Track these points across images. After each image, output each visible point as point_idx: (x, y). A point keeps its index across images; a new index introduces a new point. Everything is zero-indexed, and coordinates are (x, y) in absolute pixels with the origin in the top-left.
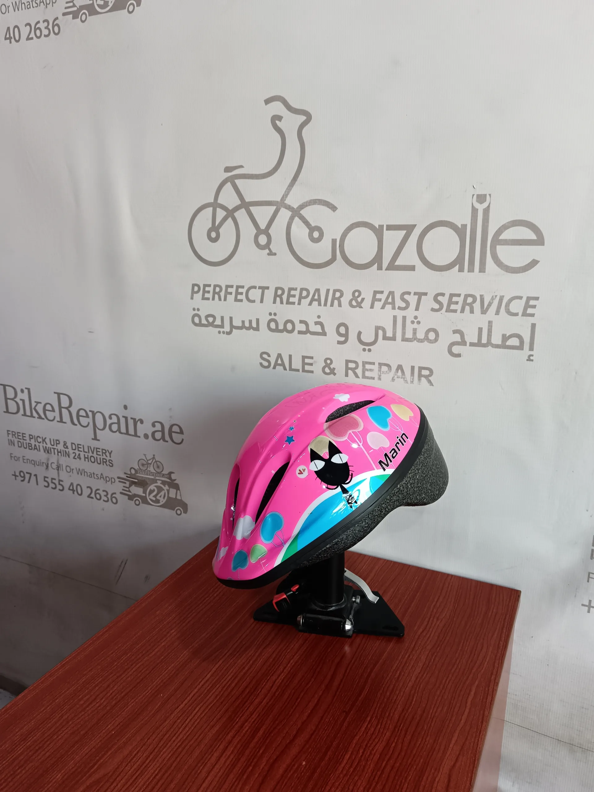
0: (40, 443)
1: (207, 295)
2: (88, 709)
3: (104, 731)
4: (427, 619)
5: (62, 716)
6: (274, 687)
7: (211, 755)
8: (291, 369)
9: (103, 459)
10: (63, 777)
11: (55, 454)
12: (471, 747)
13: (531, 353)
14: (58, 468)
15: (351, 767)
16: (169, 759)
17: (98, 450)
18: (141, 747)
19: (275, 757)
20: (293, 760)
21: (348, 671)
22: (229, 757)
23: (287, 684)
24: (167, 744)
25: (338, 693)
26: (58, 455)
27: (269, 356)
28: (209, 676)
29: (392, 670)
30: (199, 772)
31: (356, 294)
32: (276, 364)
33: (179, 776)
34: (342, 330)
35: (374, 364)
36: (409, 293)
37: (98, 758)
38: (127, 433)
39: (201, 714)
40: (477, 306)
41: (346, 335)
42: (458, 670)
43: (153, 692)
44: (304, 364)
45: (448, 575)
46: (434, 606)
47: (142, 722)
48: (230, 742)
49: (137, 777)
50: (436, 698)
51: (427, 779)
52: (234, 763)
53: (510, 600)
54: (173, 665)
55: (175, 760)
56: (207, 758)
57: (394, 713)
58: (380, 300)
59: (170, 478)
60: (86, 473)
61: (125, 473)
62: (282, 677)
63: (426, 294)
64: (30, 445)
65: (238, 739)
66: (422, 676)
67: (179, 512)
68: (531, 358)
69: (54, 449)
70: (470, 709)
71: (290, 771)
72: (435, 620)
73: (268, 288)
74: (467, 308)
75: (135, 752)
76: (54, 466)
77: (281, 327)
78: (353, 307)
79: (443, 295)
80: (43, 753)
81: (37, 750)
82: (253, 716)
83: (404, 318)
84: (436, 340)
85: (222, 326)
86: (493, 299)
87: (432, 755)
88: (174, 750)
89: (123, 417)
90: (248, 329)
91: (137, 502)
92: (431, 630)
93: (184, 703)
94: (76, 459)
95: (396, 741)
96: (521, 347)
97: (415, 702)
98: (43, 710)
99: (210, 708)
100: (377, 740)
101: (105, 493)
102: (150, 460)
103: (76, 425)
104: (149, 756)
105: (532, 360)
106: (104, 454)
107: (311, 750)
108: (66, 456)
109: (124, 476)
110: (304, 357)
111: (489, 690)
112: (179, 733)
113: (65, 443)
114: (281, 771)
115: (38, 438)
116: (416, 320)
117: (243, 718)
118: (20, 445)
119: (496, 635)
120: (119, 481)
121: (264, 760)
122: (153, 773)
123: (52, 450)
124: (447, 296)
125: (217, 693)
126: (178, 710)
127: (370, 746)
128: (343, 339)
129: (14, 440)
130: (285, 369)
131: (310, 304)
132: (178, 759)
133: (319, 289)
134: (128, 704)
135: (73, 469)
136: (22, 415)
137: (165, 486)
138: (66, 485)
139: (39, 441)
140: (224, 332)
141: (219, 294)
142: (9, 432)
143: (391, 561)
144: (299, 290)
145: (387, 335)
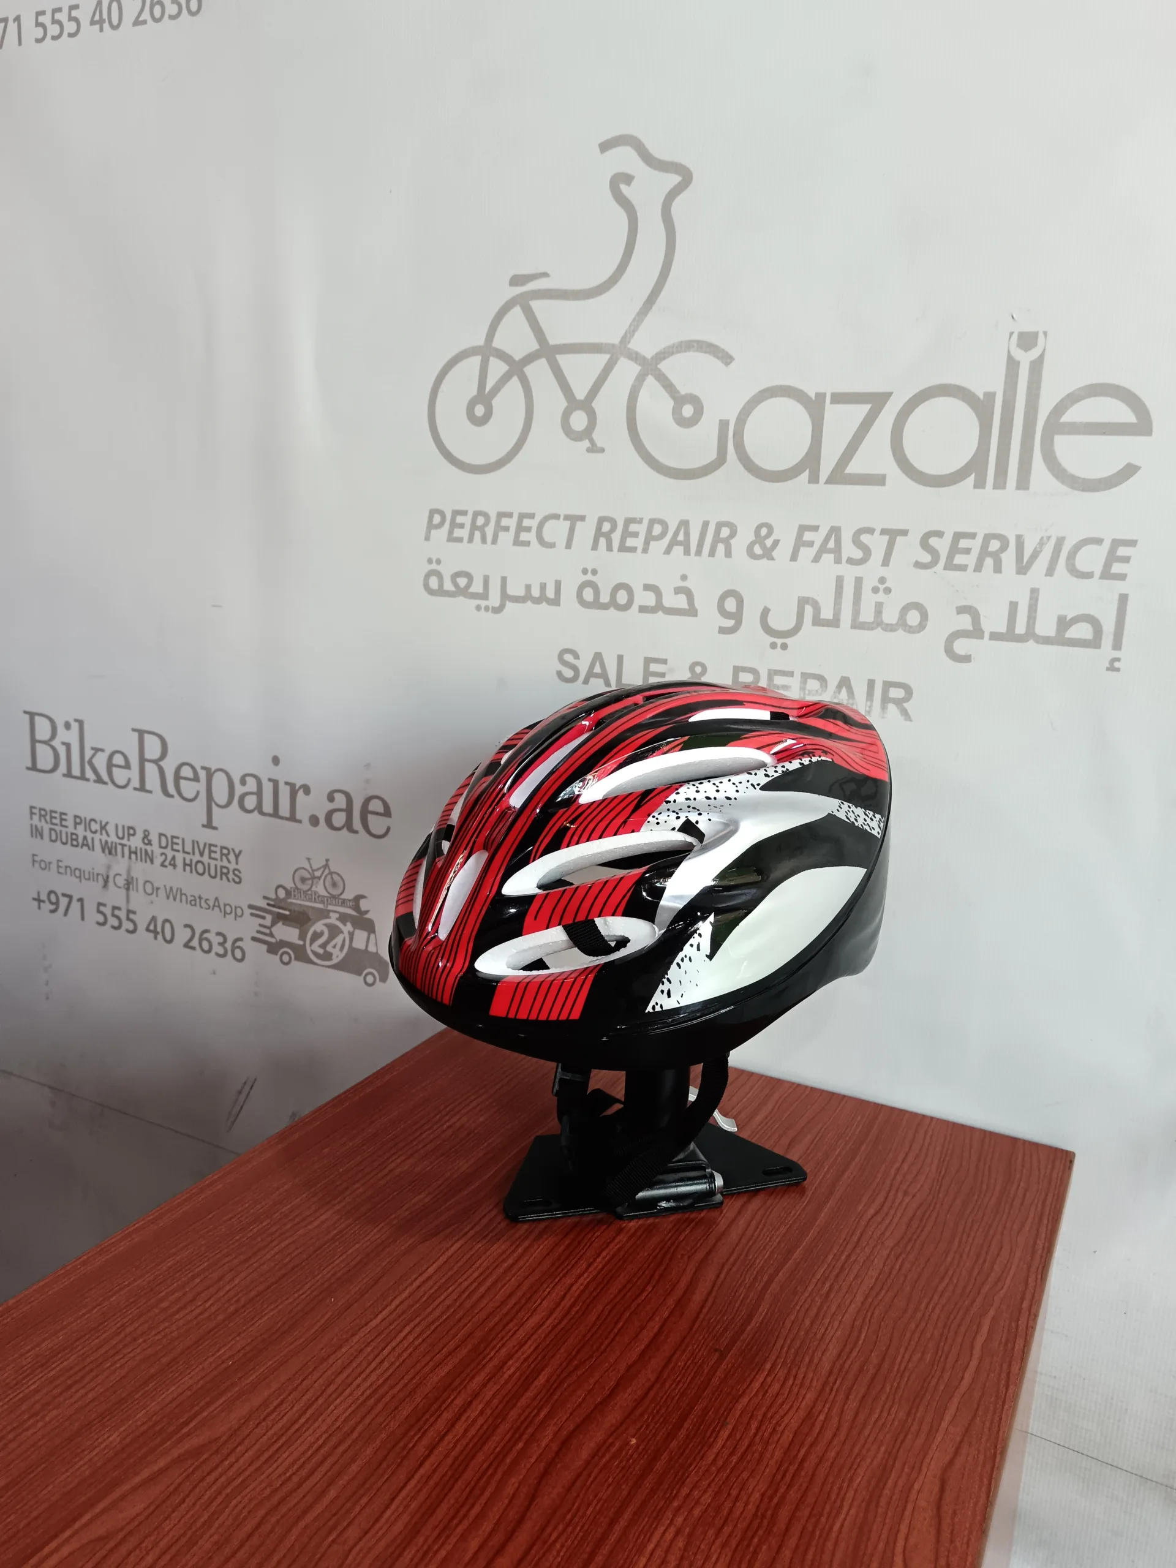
0: (95, 832)
1: (458, 533)
2: (177, 1317)
3: (211, 1360)
4: (883, 1194)
5: (123, 1326)
6: (568, 1296)
7: (436, 1416)
9: (222, 867)
10: (124, 1439)
11: (123, 856)
12: (986, 1430)
13: (1117, 654)
14: (129, 884)
15: (732, 1454)
16: (346, 1420)
17: (213, 848)
18: (287, 1392)
19: (572, 1427)
20: (612, 1434)
21: (722, 1276)
22: (475, 1420)
23: (595, 1294)
24: (345, 1390)
25: (702, 1316)
26: (130, 858)
27: (577, 657)
28: (431, 1270)
29: (814, 1280)
30: (411, 1445)
31: (763, 531)
32: (590, 674)
33: (369, 1451)
34: (731, 605)
35: (790, 674)
36: (870, 531)
37: (197, 1408)
38: (276, 814)
39: (417, 1338)
40: (1009, 558)
41: (737, 616)
42: (951, 1288)
43: (315, 1293)
44: (647, 674)
45: (923, 1118)
46: (898, 1169)
47: (292, 1347)
48: (476, 1395)
49: (278, 1450)
50: (908, 1335)
51: (896, 1484)
52: (485, 1433)
53: (1053, 1167)
54: (357, 1246)
55: (360, 1422)
56: (427, 1420)
57: (820, 1359)
58: (811, 544)
59: (357, 908)
60: (184, 897)
61: (265, 898)
62: (585, 1279)
63: (904, 533)
64: (74, 837)
65: (494, 1389)
66: (878, 1294)
67: (370, 979)
68: (1116, 665)
69: (123, 845)
70: (981, 1360)
71: (603, 1455)
72: (900, 1195)
73: (582, 518)
74: (989, 562)
75: (275, 1403)
76: (121, 881)
77: (605, 598)
78: (755, 557)
79: (939, 534)
80: (83, 1392)
81: (70, 1387)
82: (526, 1347)
83: (859, 581)
84: (922, 626)
85: (484, 596)
86: (1042, 543)
87: (903, 1441)
88: (359, 1402)
89: (270, 780)
90: (537, 601)
91: (286, 958)
92: (892, 1212)
93: (380, 1317)
94: (166, 867)
95: (826, 1410)
96: (1095, 643)
97: (864, 1340)
98: (84, 1315)
99: (434, 1331)
100: (786, 1407)
101: (221, 939)
102: (318, 869)
103: (172, 796)
104: (305, 1412)
105: (1118, 670)
106: (224, 858)
107: (648, 1418)
108: (146, 862)
109: (263, 904)
110: (648, 661)
111: (1017, 1327)
112: (368, 1371)
113: (146, 835)
114: (585, 1454)
115: (93, 823)
116: (883, 586)
117: (504, 1350)
118: (54, 837)
119: (1027, 1228)
120: (252, 915)
121: (549, 1432)
122: (314, 1443)
123: (119, 848)
124: (948, 538)
125: (448, 1302)
126: (367, 1329)
127: (772, 1418)
128: (730, 623)
129: (42, 827)
131: (668, 551)
132: (367, 1420)
133: (688, 522)
134: (263, 1311)
135: (158, 889)
136: (64, 775)
137: (345, 925)
138: (142, 922)
139: (93, 830)
140: (487, 609)
141: (482, 529)
142: (34, 811)
143: (806, 1087)
144: (646, 522)
145: (822, 616)
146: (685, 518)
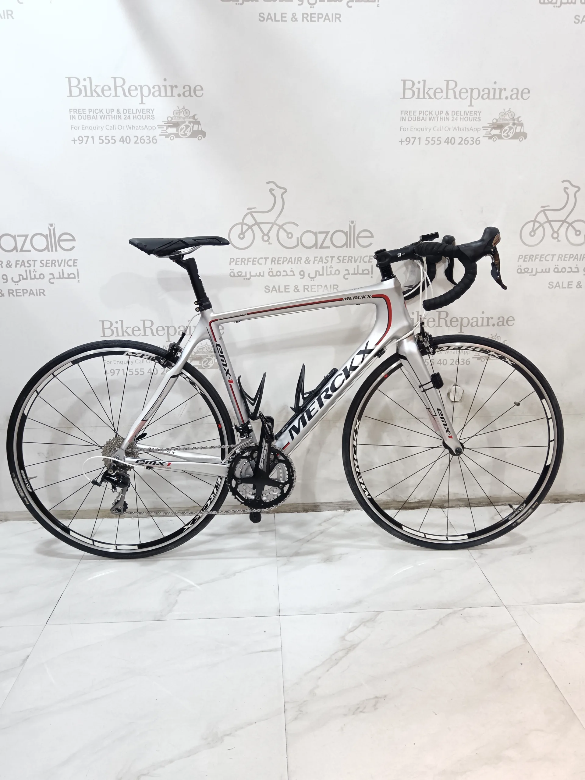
1: (238, 263)
8: (279, 292)
13: (372, 275)
27: (269, 287)
31: (307, 259)
32: (272, 290)
34: (302, 273)
35: (315, 285)
36: (328, 257)
40: (353, 260)
41: (304, 275)
44: (285, 289)
58: (317, 260)
63: (334, 257)
68: (372, 277)
73: (268, 258)
74: (350, 261)
77: (275, 274)
78: (306, 263)
79: (341, 257)
83: (327, 266)
84: (339, 274)
85: (246, 276)
86: (358, 257)
90: (259, 276)
96: (368, 274)
102: (204, 345)
105: (372, 278)
116: (331, 266)
124: (342, 257)
128: (302, 277)
130: (277, 292)
131: (288, 263)
133: (292, 257)
137: (212, 357)
138: (146, 371)
140: (246, 279)
141: (244, 262)
144: (282, 258)
145: (320, 274)
146: (291, 257)
